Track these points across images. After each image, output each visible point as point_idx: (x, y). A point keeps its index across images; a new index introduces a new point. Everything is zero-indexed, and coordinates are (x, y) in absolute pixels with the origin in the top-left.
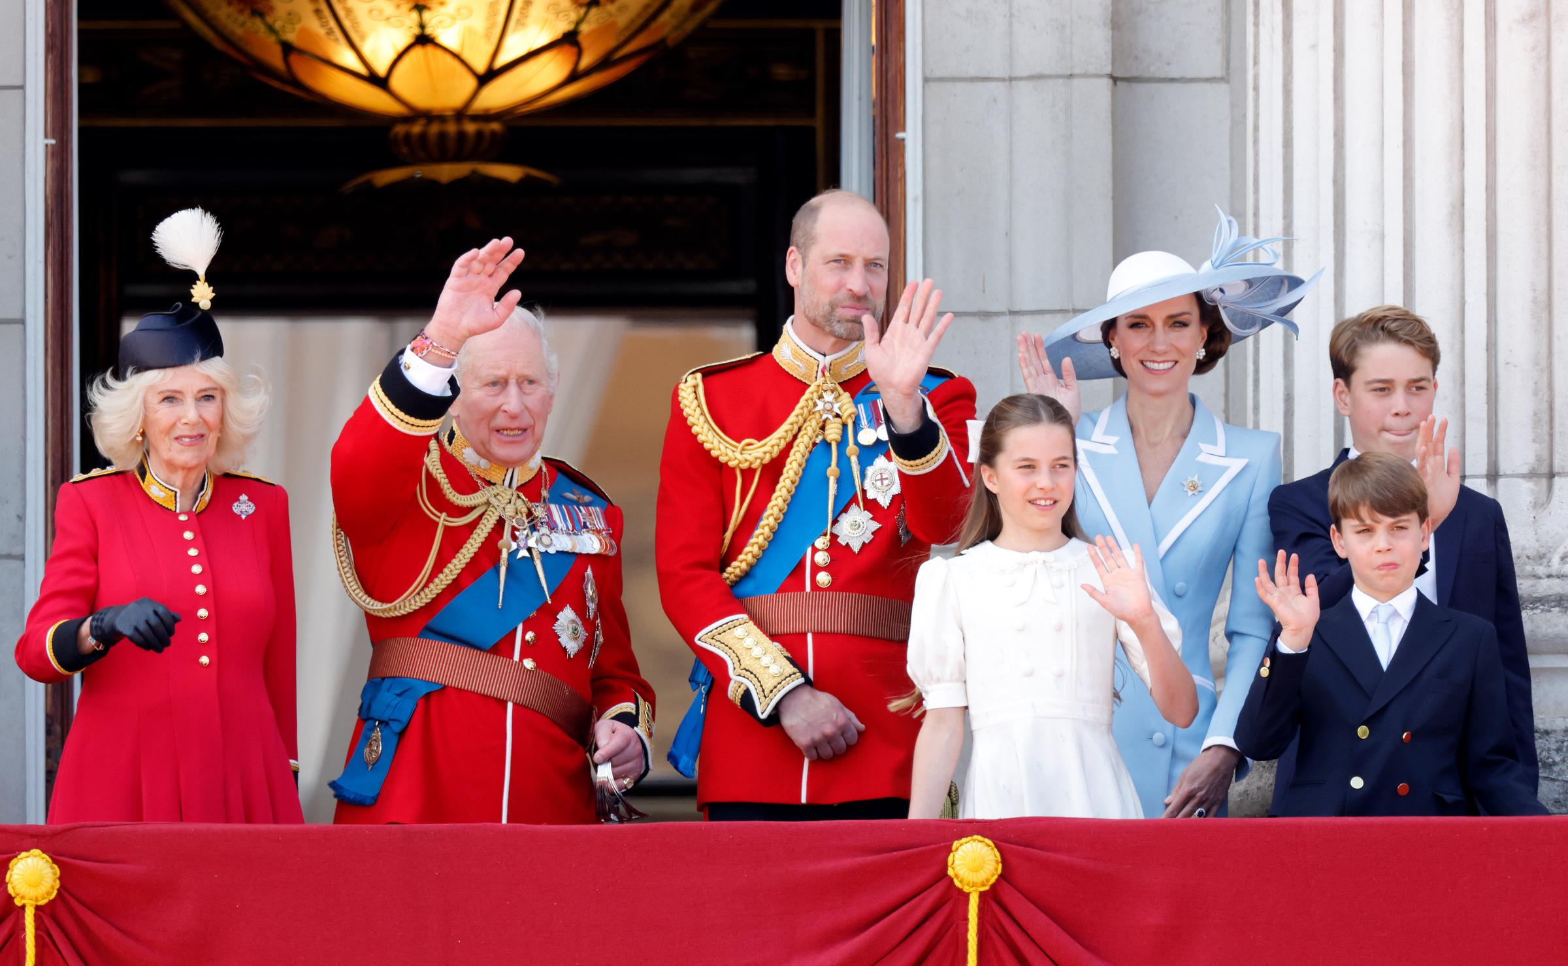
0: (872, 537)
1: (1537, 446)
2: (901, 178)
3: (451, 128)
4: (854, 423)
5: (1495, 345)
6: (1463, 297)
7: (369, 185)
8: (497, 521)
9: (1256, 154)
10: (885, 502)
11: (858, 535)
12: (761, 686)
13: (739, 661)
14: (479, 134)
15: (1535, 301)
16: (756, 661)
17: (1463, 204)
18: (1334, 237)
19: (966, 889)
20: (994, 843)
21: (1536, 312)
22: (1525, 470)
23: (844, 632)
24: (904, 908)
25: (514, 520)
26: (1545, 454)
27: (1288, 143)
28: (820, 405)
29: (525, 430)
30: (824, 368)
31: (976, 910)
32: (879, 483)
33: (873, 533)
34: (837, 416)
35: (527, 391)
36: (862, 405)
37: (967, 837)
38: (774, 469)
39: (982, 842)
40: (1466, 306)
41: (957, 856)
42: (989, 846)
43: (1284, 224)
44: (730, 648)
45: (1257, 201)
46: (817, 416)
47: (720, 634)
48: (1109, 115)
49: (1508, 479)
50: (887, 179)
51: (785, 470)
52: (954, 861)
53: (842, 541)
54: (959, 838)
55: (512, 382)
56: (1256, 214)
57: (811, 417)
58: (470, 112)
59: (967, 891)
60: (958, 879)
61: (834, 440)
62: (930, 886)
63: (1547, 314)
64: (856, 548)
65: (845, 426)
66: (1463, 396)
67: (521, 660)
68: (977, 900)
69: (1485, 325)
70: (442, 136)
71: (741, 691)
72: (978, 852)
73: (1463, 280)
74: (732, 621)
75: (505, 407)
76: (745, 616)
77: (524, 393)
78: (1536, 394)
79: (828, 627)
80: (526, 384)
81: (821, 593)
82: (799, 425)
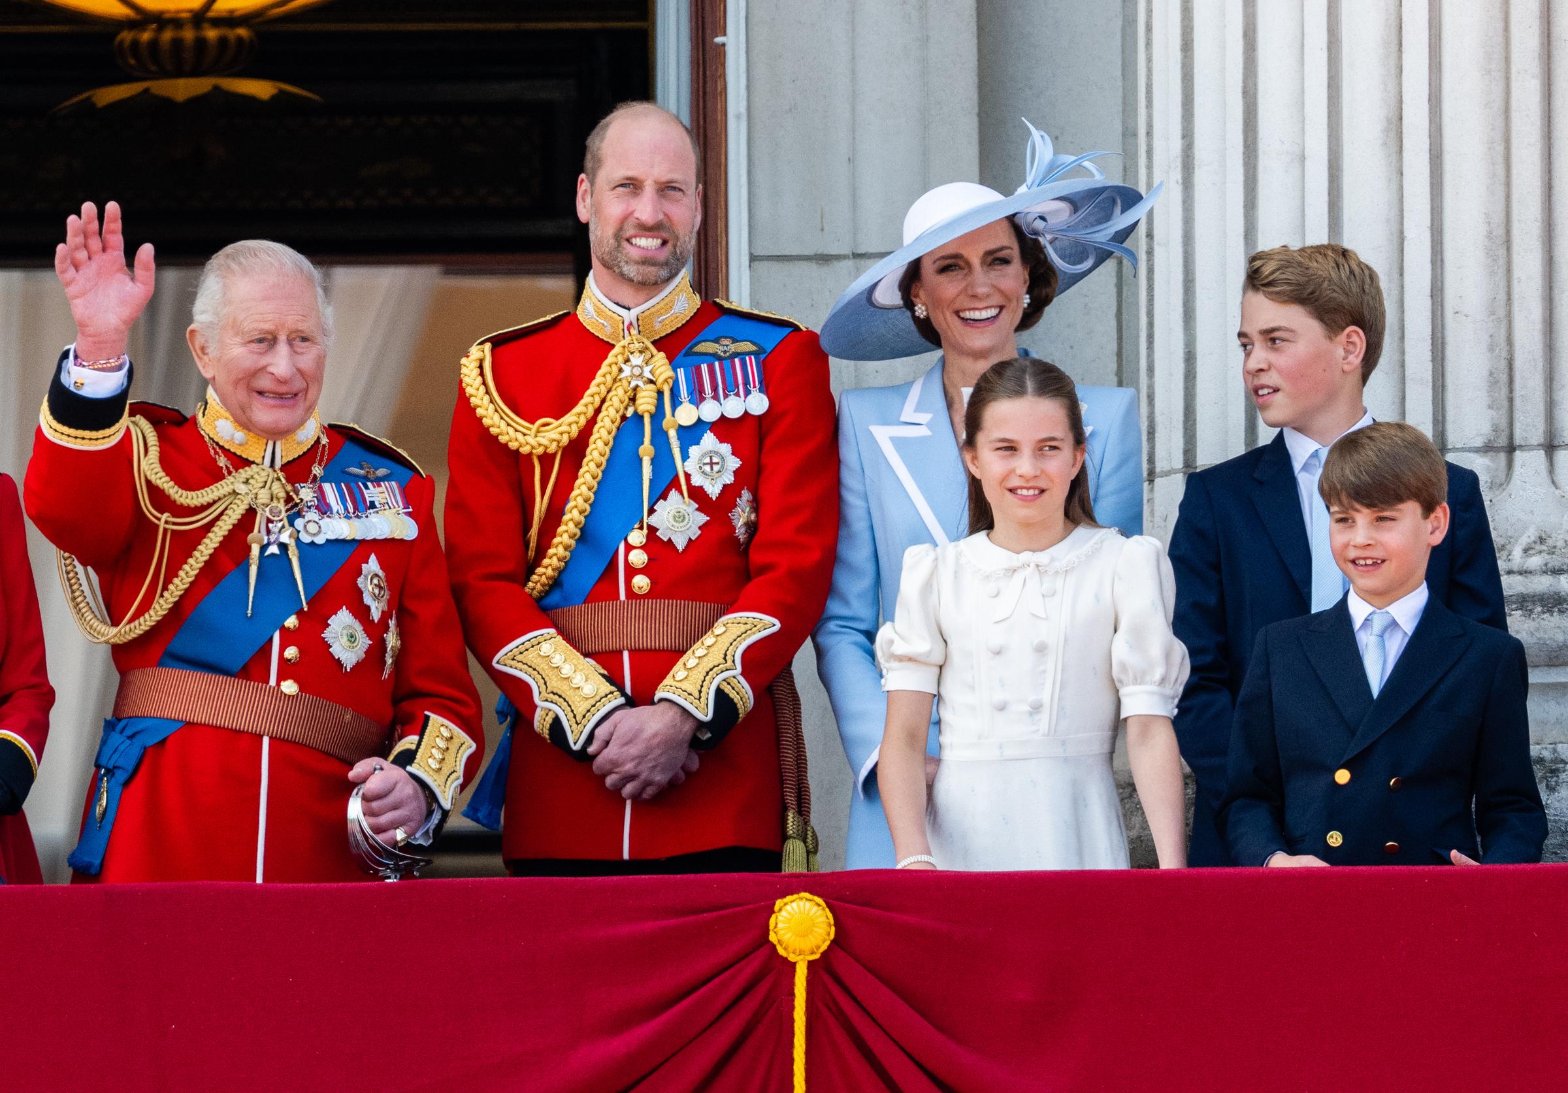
0: (700, 532)
1: (1493, 413)
2: (721, 92)
3: (188, 34)
4: (672, 390)
5: (1442, 290)
6: (1402, 232)
7: (89, 104)
8: (247, 510)
9: (1149, 60)
10: (713, 491)
11: (683, 529)
12: (572, 711)
13: (545, 683)
14: (223, 41)
15: (1490, 236)
16: (565, 682)
17: (1401, 119)
18: (1244, 160)
19: (792, 958)
20: (825, 901)
21: (1491, 250)
22: (1479, 443)
23: (667, 647)
24: (716, 981)
25: (267, 509)
26: (1504, 423)
27: (1187, 47)
28: (627, 370)
29: (296, 395)
30: (631, 324)
31: (805, 984)
32: (708, 468)
33: (700, 528)
34: (651, 382)
35: (299, 350)
36: (682, 369)
37: (792, 894)
38: (576, 450)
39: (811, 900)
40: (1406, 243)
41: (780, 918)
42: (819, 905)
43: (1183, 145)
44: (535, 669)
45: (1150, 117)
46: (625, 383)
47: (521, 653)
48: (974, 13)
49: (1458, 454)
50: (705, 93)
51: (588, 450)
52: (776, 924)
53: (663, 535)
54: (783, 895)
55: (282, 338)
56: (1149, 134)
57: (617, 385)
58: (210, 14)
59: (793, 961)
60: (781, 945)
61: (648, 411)
62: (747, 955)
63: (1505, 252)
64: (680, 544)
65: (660, 393)
66: (1403, 353)
67: (278, 684)
68: (806, 971)
69: (1428, 266)
70: (177, 43)
71: (549, 719)
72: (806, 912)
73: (1402, 211)
74: (536, 637)
75: (271, 369)
76: (552, 631)
77: (296, 352)
78: (1491, 349)
79: (647, 643)
80: (297, 343)
81: (638, 601)
82: (603, 396)
